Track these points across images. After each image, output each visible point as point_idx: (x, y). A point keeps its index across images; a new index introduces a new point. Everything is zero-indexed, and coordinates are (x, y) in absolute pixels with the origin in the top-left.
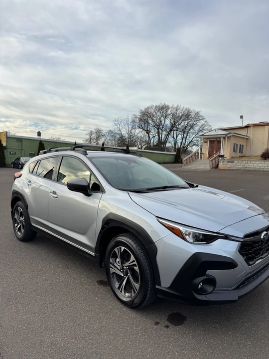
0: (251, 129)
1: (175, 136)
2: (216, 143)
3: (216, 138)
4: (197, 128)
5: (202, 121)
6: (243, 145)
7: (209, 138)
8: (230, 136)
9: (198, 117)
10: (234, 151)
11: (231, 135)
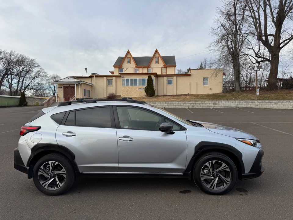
0: (94, 79)
1: (10, 80)
2: (69, 88)
3: (70, 85)
4: (33, 74)
5: (37, 68)
6: (89, 91)
7: (63, 84)
8: (81, 84)
9: (32, 64)
10: (84, 96)
11: (82, 82)
